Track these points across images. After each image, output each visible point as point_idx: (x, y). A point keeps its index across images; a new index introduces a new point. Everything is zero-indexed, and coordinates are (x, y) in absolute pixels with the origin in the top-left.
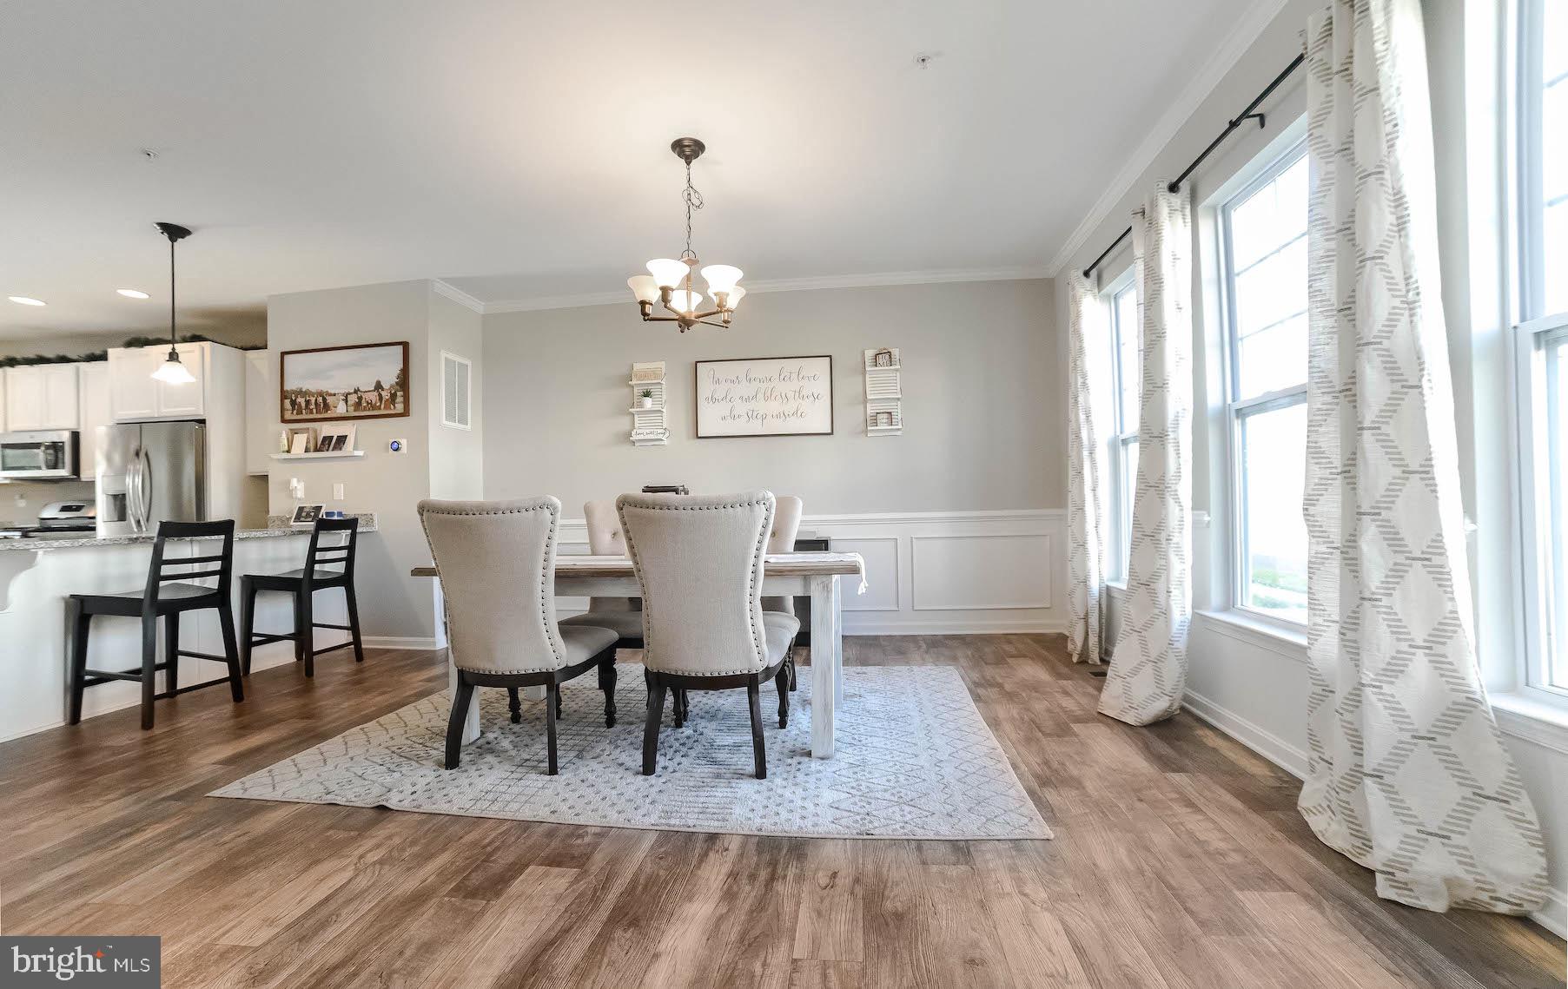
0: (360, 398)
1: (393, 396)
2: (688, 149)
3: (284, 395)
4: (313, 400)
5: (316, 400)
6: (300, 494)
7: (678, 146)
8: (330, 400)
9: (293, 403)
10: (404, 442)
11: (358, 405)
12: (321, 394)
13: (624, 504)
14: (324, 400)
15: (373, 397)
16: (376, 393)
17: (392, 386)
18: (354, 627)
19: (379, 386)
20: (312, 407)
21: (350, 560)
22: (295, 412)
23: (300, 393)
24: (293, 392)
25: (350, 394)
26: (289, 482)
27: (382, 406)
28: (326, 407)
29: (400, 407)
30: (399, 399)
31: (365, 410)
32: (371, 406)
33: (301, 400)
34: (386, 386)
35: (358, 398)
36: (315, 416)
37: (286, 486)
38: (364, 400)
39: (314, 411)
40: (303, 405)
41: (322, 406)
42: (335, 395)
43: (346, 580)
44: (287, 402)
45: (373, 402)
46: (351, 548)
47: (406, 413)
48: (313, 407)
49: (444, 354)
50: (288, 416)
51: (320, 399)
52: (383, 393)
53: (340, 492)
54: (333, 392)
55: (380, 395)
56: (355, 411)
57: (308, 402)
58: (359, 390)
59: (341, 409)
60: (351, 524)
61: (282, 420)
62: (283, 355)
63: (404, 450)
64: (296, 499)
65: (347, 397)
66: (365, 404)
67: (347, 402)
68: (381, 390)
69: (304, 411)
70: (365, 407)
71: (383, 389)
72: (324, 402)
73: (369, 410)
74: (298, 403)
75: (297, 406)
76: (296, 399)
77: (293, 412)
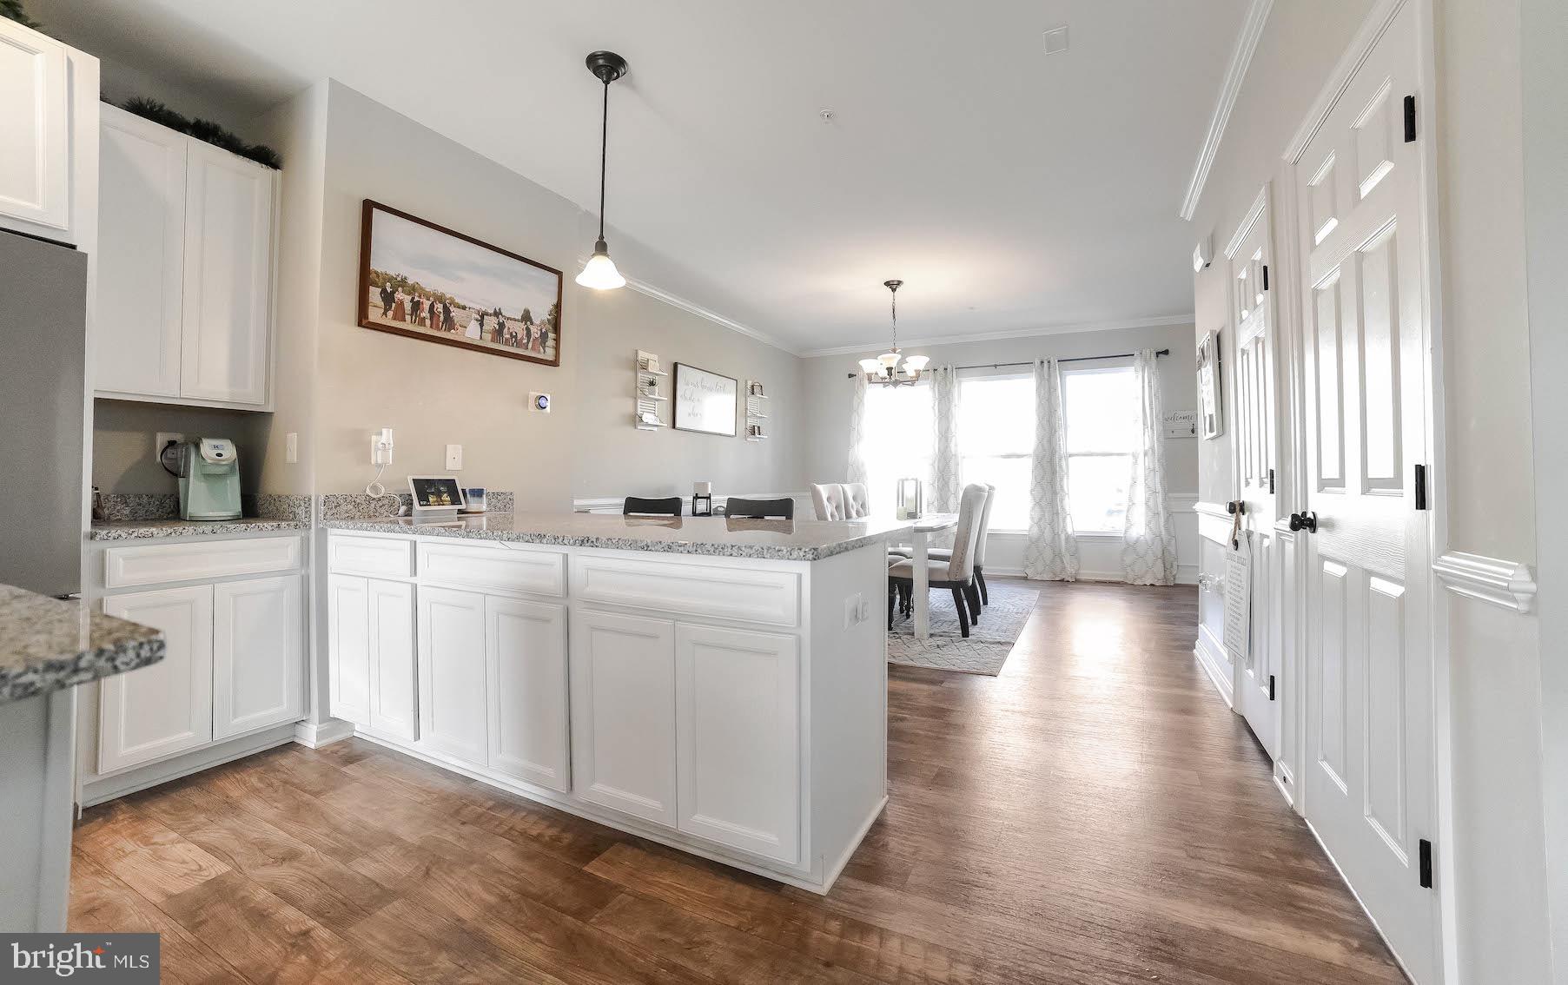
0: (502, 325)
1: (544, 336)
3: (368, 280)
4: (426, 305)
5: (432, 306)
8: (455, 313)
9: (388, 298)
11: (499, 332)
12: (440, 298)
14: (445, 307)
15: (519, 329)
16: (522, 325)
17: (542, 322)
19: (527, 317)
20: (423, 315)
22: (390, 314)
23: (403, 284)
25: (487, 314)
26: (365, 433)
27: (530, 345)
28: (449, 322)
29: (550, 353)
30: (550, 343)
31: (507, 343)
33: (403, 297)
34: (537, 321)
35: (499, 323)
36: (426, 330)
37: (358, 444)
38: (506, 330)
39: (428, 322)
40: (408, 306)
41: (442, 317)
42: (464, 308)
44: (376, 292)
45: (519, 337)
47: (554, 363)
48: (425, 314)
51: (439, 307)
52: (533, 329)
53: (456, 458)
54: (462, 303)
55: (528, 330)
56: (493, 340)
57: (416, 306)
58: (501, 313)
59: (472, 333)
61: (363, 320)
62: (368, 207)
63: (548, 409)
64: (379, 466)
65: (482, 317)
66: (508, 336)
67: (482, 325)
68: (528, 323)
69: (408, 318)
70: (507, 339)
71: (532, 324)
72: (444, 312)
73: (513, 345)
74: (396, 300)
75: (394, 305)
76: (393, 293)
77: (385, 314)
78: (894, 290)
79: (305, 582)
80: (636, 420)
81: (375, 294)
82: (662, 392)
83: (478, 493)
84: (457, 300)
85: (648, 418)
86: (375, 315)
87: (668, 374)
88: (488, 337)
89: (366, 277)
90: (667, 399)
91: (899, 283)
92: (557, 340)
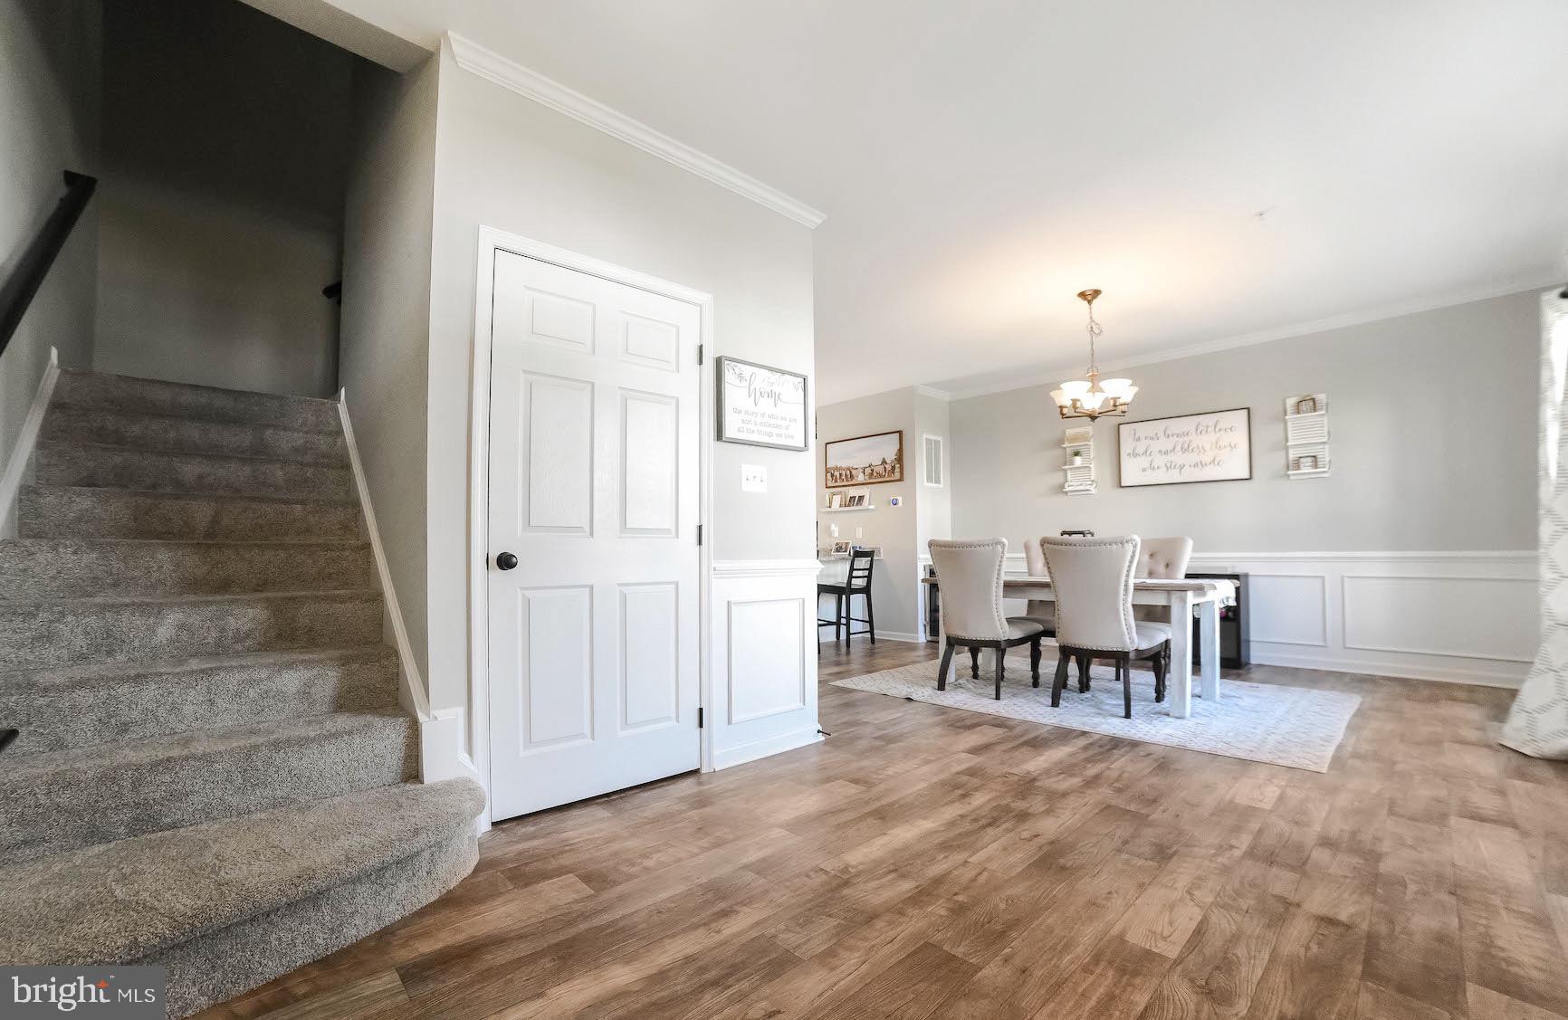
0: (872, 471)
1: (893, 468)
2: (1089, 296)
3: (827, 472)
4: (844, 473)
5: (846, 473)
6: (836, 535)
7: (1082, 295)
8: (854, 472)
9: (832, 475)
10: (900, 499)
11: (871, 475)
12: (848, 469)
13: (1045, 542)
14: (851, 472)
15: (880, 469)
17: (892, 461)
18: (870, 622)
19: (884, 462)
20: (843, 478)
21: (869, 577)
22: (834, 481)
23: (836, 468)
24: (832, 468)
25: (866, 468)
26: (829, 527)
27: (887, 475)
28: (852, 477)
29: (897, 475)
30: (897, 470)
31: (876, 478)
32: (881, 476)
33: (837, 474)
34: (888, 461)
36: (843, 484)
37: (828, 529)
38: (875, 472)
39: (845, 480)
40: (838, 476)
41: (849, 476)
42: (857, 469)
43: (866, 590)
44: (829, 475)
45: (881, 473)
46: (870, 570)
47: (901, 479)
49: (925, 436)
50: (830, 484)
51: (848, 472)
52: (887, 466)
53: (859, 533)
54: (856, 467)
55: (885, 468)
56: (869, 479)
57: (841, 475)
58: (872, 465)
59: (861, 478)
60: (869, 554)
65: (864, 470)
67: (864, 474)
70: (876, 476)
71: (886, 464)
72: (851, 474)
75: (834, 477)
76: (834, 473)
78: (1090, 302)
81: (829, 476)
84: (854, 467)
88: (867, 477)
91: (1096, 292)
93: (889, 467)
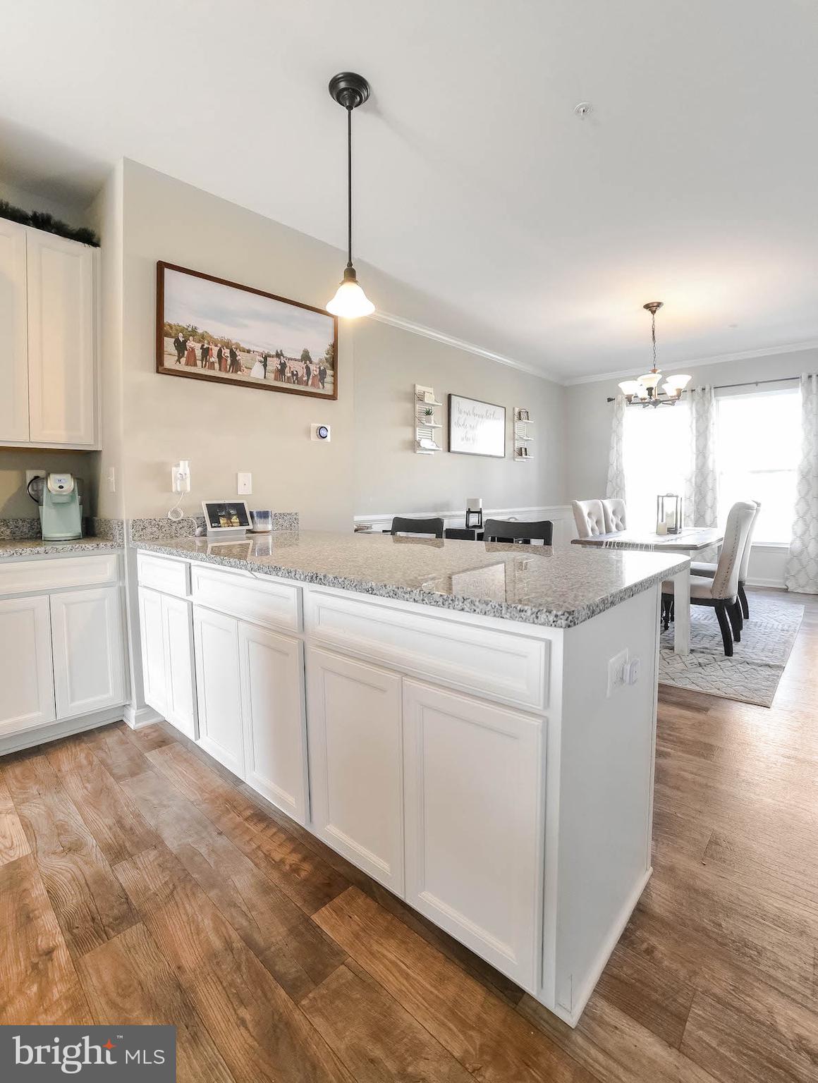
0: (283, 365)
1: (322, 374)
3: (164, 330)
4: (215, 350)
5: (220, 351)
8: (241, 356)
9: (181, 346)
11: (281, 372)
12: (227, 344)
14: (233, 354)
15: (299, 368)
16: (302, 364)
17: (321, 361)
19: (306, 357)
20: (212, 360)
22: (183, 360)
23: (193, 334)
25: (270, 356)
26: (165, 466)
27: (310, 382)
28: (235, 365)
29: (329, 388)
30: (329, 379)
31: (288, 381)
33: (194, 345)
34: (315, 359)
35: (281, 364)
36: (216, 373)
37: (161, 475)
38: (287, 369)
39: (217, 366)
40: (198, 353)
41: (229, 361)
42: (249, 351)
44: (170, 342)
45: (300, 375)
47: (333, 397)
48: (214, 359)
51: (226, 352)
52: (312, 367)
53: (246, 485)
54: (247, 347)
55: (308, 368)
56: (276, 379)
57: (206, 352)
58: (282, 355)
59: (257, 373)
61: (160, 368)
62: (161, 266)
63: (329, 438)
64: (179, 493)
65: (265, 359)
66: (289, 375)
67: (265, 366)
68: (308, 362)
69: (199, 363)
70: (289, 378)
71: (311, 363)
72: (231, 357)
73: (294, 383)
74: (188, 348)
75: (186, 352)
76: (185, 342)
77: (179, 360)
78: (653, 312)
79: (122, 591)
80: (414, 445)
81: (169, 344)
82: (437, 420)
83: (264, 515)
84: (242, 345)
85: (425, 443)
86: (170, 362)
87: (442, 405)
88: (271, 376)
89: (161, 330)
90: (442, 426)
91: (659, 305)
92: (335, 376)
93: (314, 370)
